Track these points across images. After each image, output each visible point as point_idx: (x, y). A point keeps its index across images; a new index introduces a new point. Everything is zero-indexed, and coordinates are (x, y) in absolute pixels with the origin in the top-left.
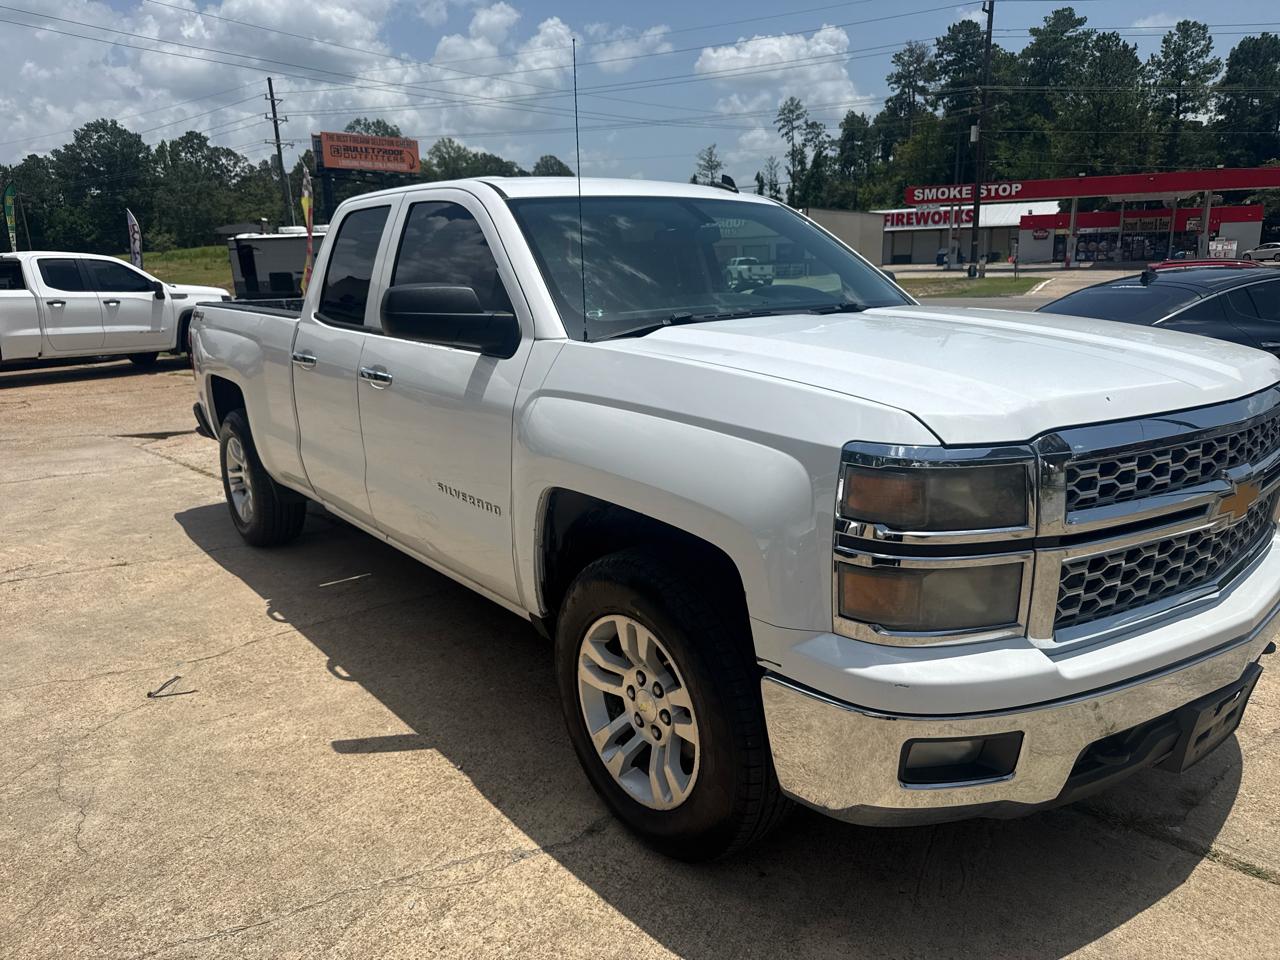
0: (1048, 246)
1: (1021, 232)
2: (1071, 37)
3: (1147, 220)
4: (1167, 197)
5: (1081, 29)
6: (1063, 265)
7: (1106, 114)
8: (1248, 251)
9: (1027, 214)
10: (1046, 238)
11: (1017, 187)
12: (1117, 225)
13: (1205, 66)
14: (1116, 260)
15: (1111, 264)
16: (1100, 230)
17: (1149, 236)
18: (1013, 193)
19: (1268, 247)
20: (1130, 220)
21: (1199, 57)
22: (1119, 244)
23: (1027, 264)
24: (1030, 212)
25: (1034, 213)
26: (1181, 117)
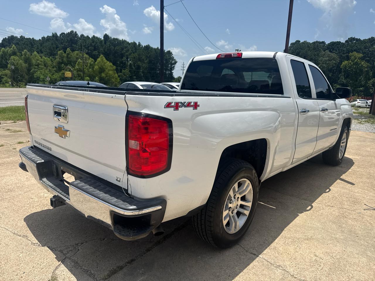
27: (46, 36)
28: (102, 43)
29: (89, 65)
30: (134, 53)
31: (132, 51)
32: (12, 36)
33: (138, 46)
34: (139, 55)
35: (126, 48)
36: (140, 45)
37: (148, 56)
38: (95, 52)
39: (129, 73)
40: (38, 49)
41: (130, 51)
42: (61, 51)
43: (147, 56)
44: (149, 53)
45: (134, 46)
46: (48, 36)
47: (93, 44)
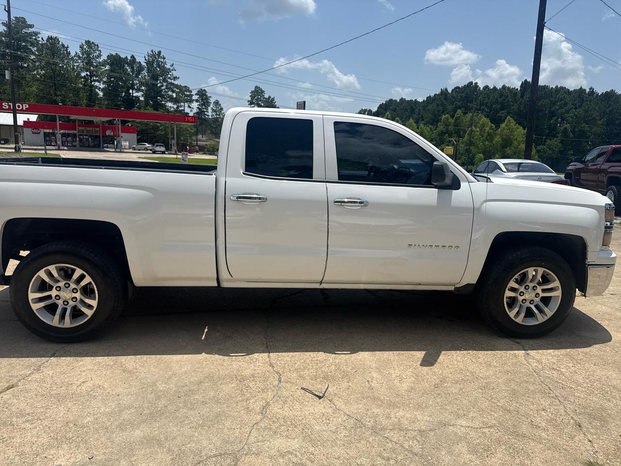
0: (41, 137)
1: (25, 129)
2: (27, 32)
3: (88, 129)
4: (97, 119)
5: (31, 30)
6: (57, 147)
7: (57, 76)
8: (134, 146)
9: (27, 120)
10: (39, 133)
11: (25, 106)
12: (76, 130)
13: (100, 63)
14: (77, 147)
15: (75, 148)
16: (67, 131)
17: (90, 136)
18: (24, 109)
19: (141, 145)
20: (80, 128)
21: (97, 58)
22: (78, 139)
23: (31, 146)
24: (28, 119)
25: (30, 120)
26: (93, 83)
27: (432, 95)
28: (516, 96)
29: (486, 134)
30: (576, 108)
31: (573, 104)
32: (391, 100)
33: (588, 94)
34: (586, 111)
35: (562, 100)
36: (592, 91)
37: (608, 112)
38: (502, 113)
39: (560, 145)
40: (420, 115)
41: (570, 105)
42: (446, 115)
43: (604, 112)
44: (610, 105)
45: (579, 97)
46: (435, 95)
47: (500, 100)
